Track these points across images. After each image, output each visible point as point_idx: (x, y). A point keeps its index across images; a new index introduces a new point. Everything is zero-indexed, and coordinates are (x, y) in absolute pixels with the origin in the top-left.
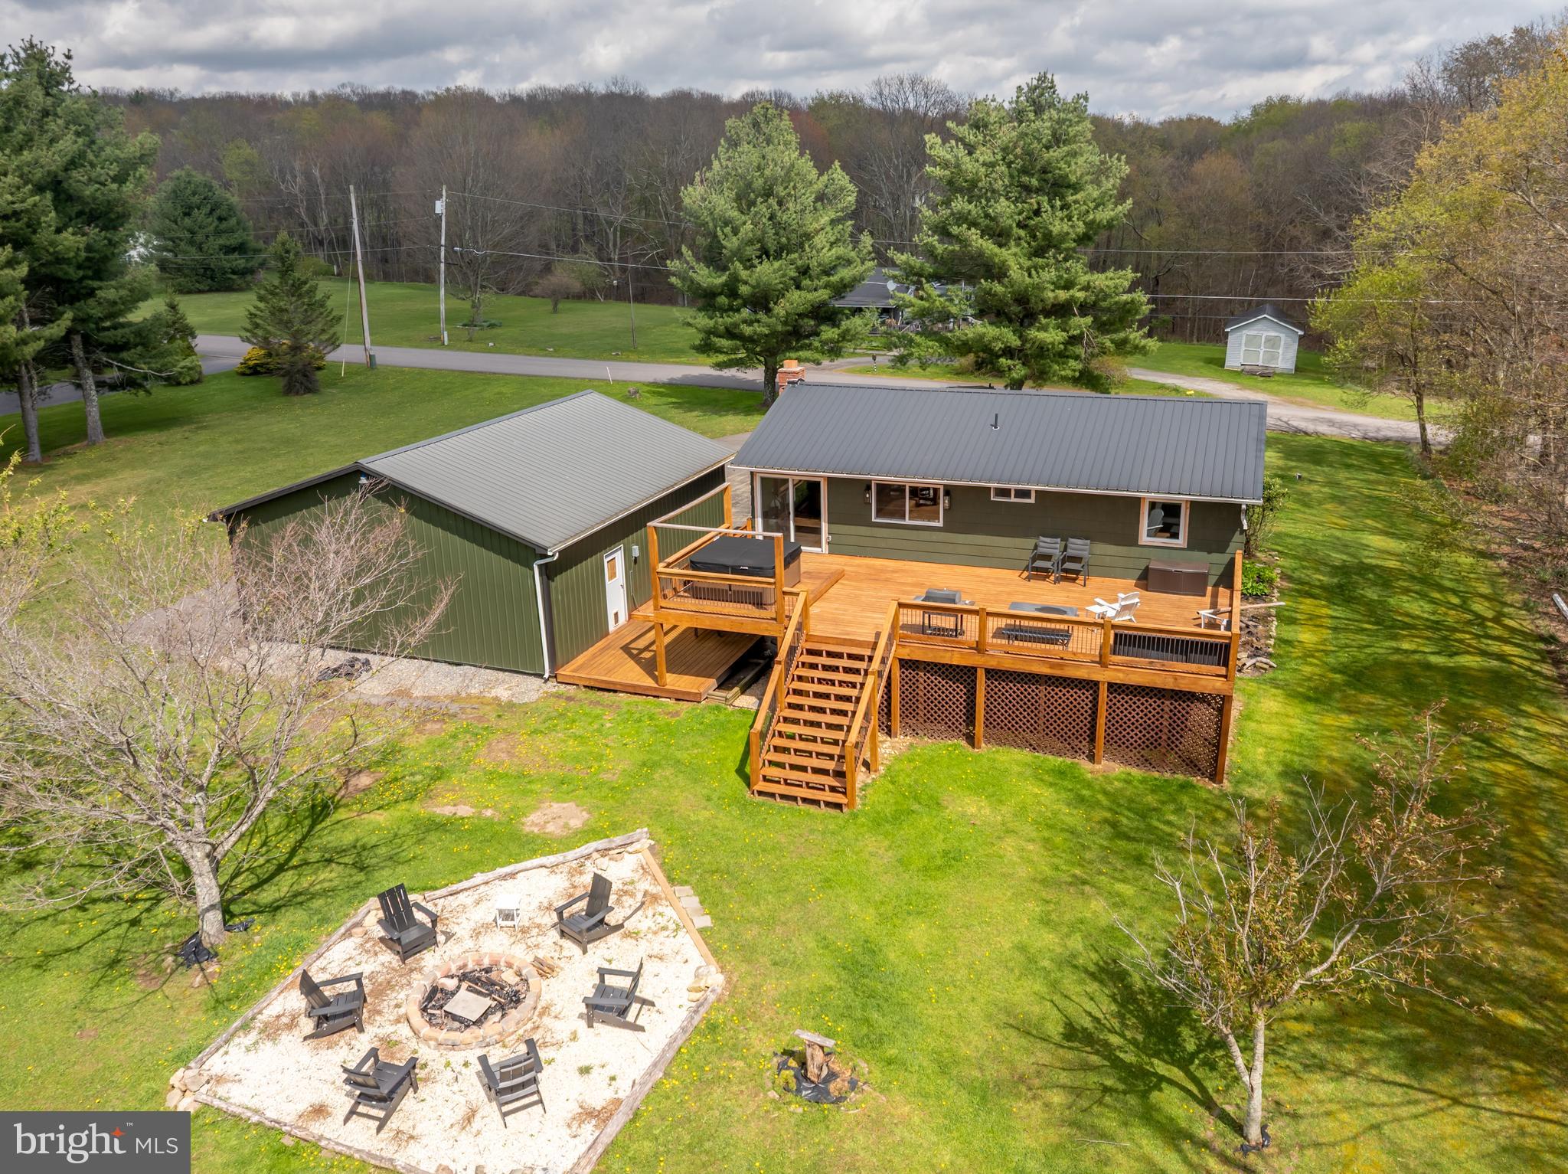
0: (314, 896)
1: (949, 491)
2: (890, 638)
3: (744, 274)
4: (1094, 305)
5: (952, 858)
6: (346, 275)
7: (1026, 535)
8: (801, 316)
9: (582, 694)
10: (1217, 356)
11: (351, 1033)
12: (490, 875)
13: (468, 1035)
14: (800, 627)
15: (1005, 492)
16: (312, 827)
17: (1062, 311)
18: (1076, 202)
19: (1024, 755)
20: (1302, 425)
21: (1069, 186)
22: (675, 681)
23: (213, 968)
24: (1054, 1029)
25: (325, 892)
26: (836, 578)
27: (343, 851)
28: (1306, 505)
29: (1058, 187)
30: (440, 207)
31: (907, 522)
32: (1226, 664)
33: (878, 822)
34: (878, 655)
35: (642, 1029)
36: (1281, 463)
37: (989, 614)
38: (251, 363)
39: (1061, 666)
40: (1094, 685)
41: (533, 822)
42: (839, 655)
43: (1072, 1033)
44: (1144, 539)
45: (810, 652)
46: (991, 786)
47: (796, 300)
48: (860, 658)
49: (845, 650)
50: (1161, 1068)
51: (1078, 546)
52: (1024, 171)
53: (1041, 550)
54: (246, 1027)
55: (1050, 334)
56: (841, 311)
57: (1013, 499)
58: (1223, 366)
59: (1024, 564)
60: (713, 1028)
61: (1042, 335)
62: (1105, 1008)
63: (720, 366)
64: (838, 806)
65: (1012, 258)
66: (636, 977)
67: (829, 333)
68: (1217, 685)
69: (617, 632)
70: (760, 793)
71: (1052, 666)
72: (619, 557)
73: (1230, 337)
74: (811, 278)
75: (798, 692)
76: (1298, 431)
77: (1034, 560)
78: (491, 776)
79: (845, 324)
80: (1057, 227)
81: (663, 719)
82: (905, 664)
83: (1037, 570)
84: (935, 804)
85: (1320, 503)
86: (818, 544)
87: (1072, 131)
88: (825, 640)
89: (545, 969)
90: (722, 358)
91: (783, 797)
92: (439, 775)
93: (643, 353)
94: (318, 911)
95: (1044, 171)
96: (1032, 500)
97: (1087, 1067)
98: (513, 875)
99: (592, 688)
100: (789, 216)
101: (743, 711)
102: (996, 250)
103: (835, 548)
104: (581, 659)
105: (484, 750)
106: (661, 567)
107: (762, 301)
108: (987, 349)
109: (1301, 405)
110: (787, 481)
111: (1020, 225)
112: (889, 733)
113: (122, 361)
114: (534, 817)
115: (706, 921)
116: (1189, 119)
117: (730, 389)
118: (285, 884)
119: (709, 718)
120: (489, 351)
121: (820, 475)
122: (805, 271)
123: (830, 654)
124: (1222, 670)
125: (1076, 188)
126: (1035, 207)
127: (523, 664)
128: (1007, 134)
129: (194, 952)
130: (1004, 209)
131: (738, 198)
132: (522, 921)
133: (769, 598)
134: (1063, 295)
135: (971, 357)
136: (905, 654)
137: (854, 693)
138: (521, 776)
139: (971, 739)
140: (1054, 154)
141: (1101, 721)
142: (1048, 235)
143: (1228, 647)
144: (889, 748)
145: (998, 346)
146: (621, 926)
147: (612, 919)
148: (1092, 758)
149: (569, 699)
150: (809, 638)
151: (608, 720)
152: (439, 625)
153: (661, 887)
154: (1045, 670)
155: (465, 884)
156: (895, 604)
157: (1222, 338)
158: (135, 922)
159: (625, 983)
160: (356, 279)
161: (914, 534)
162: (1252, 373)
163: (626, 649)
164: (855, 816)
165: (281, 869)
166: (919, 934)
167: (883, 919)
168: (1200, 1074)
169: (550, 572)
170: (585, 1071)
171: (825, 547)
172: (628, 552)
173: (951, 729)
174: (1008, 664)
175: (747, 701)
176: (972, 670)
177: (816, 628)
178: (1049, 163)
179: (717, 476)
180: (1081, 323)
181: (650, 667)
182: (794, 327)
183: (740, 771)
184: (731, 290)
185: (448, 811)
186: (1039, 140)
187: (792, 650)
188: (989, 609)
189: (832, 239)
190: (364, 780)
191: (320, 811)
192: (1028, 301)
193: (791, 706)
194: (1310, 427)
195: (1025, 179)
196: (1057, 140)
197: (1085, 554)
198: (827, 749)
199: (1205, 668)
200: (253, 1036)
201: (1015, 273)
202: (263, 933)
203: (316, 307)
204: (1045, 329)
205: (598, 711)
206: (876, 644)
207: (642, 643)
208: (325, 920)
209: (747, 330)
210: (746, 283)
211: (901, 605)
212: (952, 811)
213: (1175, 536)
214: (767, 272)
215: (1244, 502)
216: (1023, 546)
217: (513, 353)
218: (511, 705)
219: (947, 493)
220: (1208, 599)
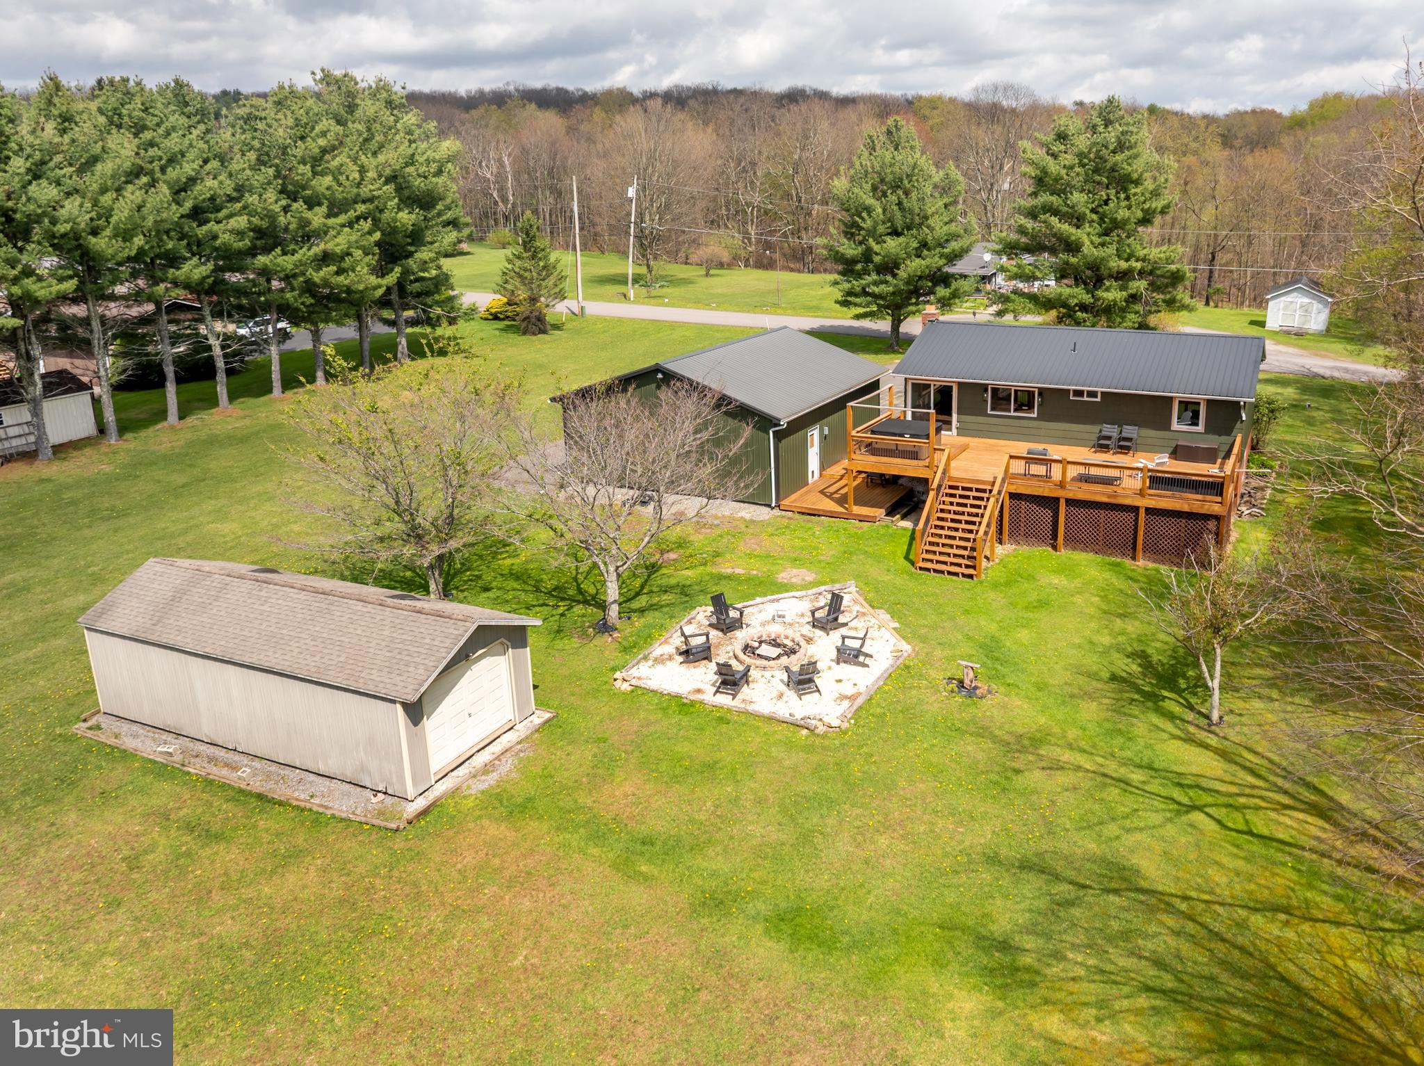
0: (662, 606)
1: (1042, 392)
2: (1003, 480)
3: (876, 248)
4: (1151, 273)
5: (1042, 604)
6: (569, 246)
7: (1093, 423)
8: (920, 278)
9: (797, 516)
10: (1261, 319)
11: (705, 662)
12: (765, 599)
13: (772, 663)
14: (944, 473)
15: (1079, 393)
16: (649, 576)
17: (1123, 277)
18: (1135, 194)
19: (1091, 556)
20: (1321, 371)
21: (1132, 182)
22: (857, 510)
23: (616, 635)
24: (1105, 675)
25: (668, 605)
26: (964, 448)
27: (672, 587)
28: (1310, 424)
29: (1123, 182)
30: (631, 192)
31: (1012, 414)
32: (1221, 495)
33: (995, 586)
34: (995, 491)
35: (867, 666)
36: (1296, 397)
37: (1069, 463)
38: (493, 311)
39: (1115, 497)
40: (1135, 509)
41: (783, 577)
42: (970, 489)
43: (1114, 678)
44: (1175, 426)
45: (951, 487)
46: (1067, 570)
47: (915, 266)
48: (984, 491)
49: (974, 486)
50: (1166, 693)
51: (1129, 431)
52: (1096, 171)
53: (1104, 433)
54: (646, 658)
55: (1112, 294)
56: (953, 276)
57: (1085, 399)
58: (1264, 327)
59: (1092, 443)
60: (907, 667)
61: (1105, 295)
62: (1135, 668)
63: (858, 317)
64: (971, 576)
65: (1086, 237)
66: (863, 639)
67: (942, 291)
68: (1216, 509)
69: (814, 483)
70: (921, 569)
71: (1109, 496)
72: (816, 433)
73: (1271, 304)
74: (929, 250)
75: (942, 511)
76: (1316, 375)
77: (1100, 438)
78: (750, 556)
79: (954, 285)
80: (1122, 214)
81: (853, 531)
82: (1013, 496)
83: (1102, 445)
84: (1031, 578)
85: (1322, 423)
86: (950, 430)
87: (1133, 139)
88: (961, 480)
89: (809, 640)
90: (861, 310)
91: (935, 571)
92: (717, 554)
93: (786, 309)
94: (667, 613)
95: (1113, 170)
96: (1099, 399)
97: (1121, 691)
98: (778, 600)
99: (803, 513)
100: (912, 203)
101: (905, 529)
102: (1073, 230)
103: (961, 432)
104: (793, 497)
105: (742, 543)
106: (854, 433)
107: (889, 267)
108: (1065, 305)
109: (1325, 357)
110: (929, 386)
111: (1093, 211)
112: (1001, 543)
113: (425, 304)
114: (783, 575)
115: (897, 625)
116: (1254, 111)
117: (861, 336)
118: (642, 601)
119: (882, 531)
120: (666, 305)
121: (951, 380)
122: (924, 245)
123: (964, 489)
124: (1219, 499)
125: (1137, 183)
126: (1105, 197)
127: (758, 498)
128: (1082, 142)
129: (604, 627)
130: (1078, 198)
131: (874, 189)
132: (787, 620)
133: (924, 454)
134: (1124, 265)
135: (1054, 313)
136: (1013, 489)
137: (980, 511)
138: (768, 556)
139: (1055, 548)
140: (1119, 157)
141: (1141, 533)
142: (1114, 221)
143: (1222, 484)
144: (999, 550)
145: (1073, 302)
146: (846, 624)
147: (842, 619)
148: (1134, 558)
149: (790, 519)
150: (950, 479)
151: (817, 531)
152: (746, 445)
153: (867, 609)
154: (1105, 499)
155: (751, 603)
156: (1007, 457)
157: (1261, 303)
158: (562, 615)
159: (856, 644)
160: (574, 249)
161: (1016, 422)
162: (1288, 333)
163: (822, 492)
164: (981, 582)
165: (638, 594)
166: (1024, 635)
167: (1001, 629)
168: (1188, 696)
169: (779, 436)
170: (839, 681)
171: (954, 431)
172: (821, 431)
173: (1041, 540)
174: (1080, 496)
175: (907, 524)
176: (1057, 500)
177: (954, 473)
178: (1115, 164)
179: (875, 386)
180: (1140, 285)
181: (842, 501)
182: (916, 287)
183: (907, 558)
184: (867, 256)
185: (729, 571)
186: (1107, 148)
187: (940, 486)
188: (1069, 459)
189: (946, 220)
190: (672, 556)
191: (653, 568)
192: (1098, 269)
193: (939, 519)
194: (1327, 373)
195: (1098, 178)
196: (1121, 147)
197: (1134, 436)
198: (963, 543)
199: (1209, 498)
200: (650, 663)
201: (1088, 249)
202: (639, 622)
203: (548, 269)
204: (1108, 290)
205: (810, 525)
206: (993, 484)
207: (832, 489)
208: (671, 617)
209: (876, 290)
210: (877, 254)
211: (1011, 457)
212: (1043, 582)
213: (1197, 425)
214: (892, 245)
215: (1242, 400)
216: (1092, 430)
217: (685, 307)
218: (752, 521)
219: (1040, 394)
220: (1217, 465)
